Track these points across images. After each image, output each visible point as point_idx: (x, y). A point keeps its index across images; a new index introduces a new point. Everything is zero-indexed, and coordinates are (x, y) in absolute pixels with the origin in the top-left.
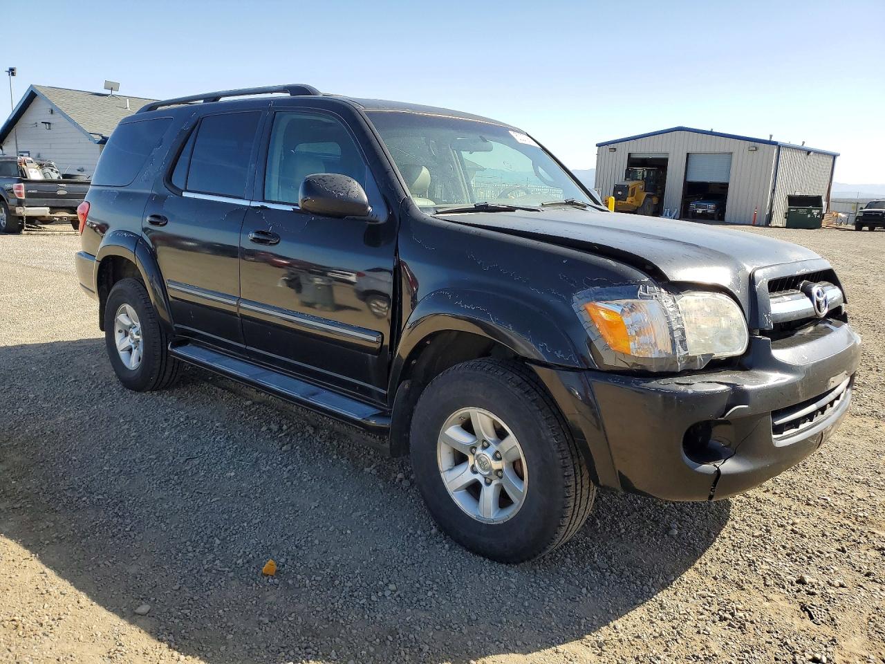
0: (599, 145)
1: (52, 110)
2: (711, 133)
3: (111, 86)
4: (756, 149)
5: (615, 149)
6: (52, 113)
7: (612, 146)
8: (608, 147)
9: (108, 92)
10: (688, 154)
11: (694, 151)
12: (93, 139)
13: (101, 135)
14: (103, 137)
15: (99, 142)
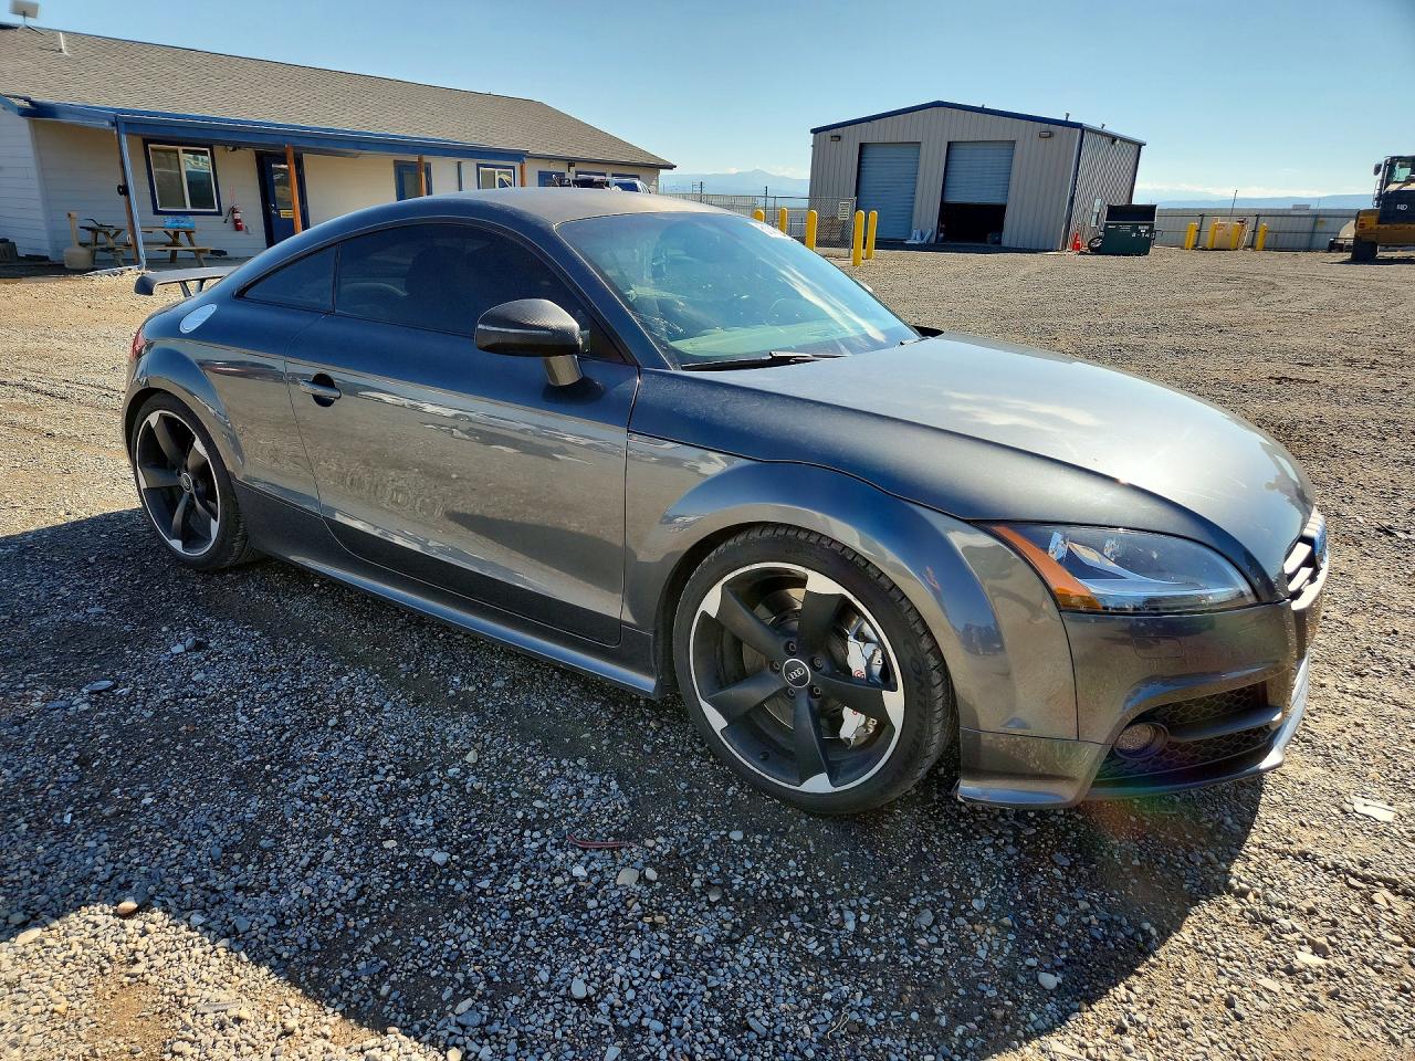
0: (815, 131)
2: (982, 110)
3: (24, 10)
4: (1053, 134)
5: (839, 138)
7: (835, 132)
8: (828, 134)
9: (17, 20)
10: (948, 144)
11: (958, 139)
12: (12, 106)
13: (27, 100)
14: (32, 103)
15: (24, 113)
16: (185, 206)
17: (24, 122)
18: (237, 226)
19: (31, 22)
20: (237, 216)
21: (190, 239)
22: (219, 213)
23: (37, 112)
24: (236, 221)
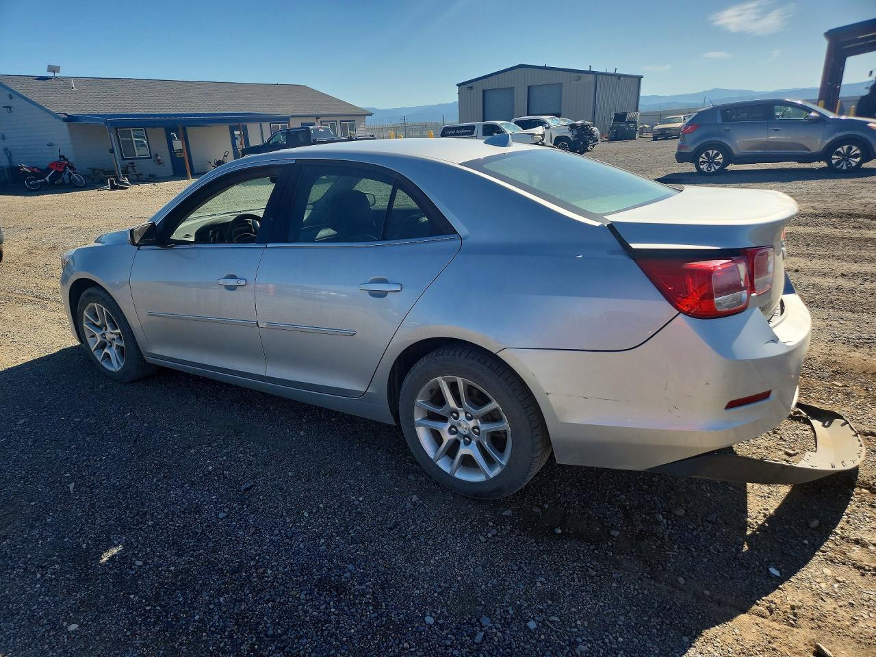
0: (458, 85)
1: (10, 96)
2: (545, 68)
3: (53, 69)
4: (580, 78)
5: (472, 88)
6: (11, 98)
7: (469, 85)
8: (466, 86)
9: (51, 74)
10: (529, 87)
11: (533, 84)
12: (60, 118)
13: (66, 114)
14: (68, 116)
15: (65, 120)
16: (135, 155)
17: (65, 123)
18: (159, 162)
19: (57, 74)
20: (159, 158)
21: (134, 170)
22: (151, 158)
23: (70, 119)
24: (159, 160)
